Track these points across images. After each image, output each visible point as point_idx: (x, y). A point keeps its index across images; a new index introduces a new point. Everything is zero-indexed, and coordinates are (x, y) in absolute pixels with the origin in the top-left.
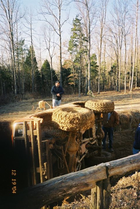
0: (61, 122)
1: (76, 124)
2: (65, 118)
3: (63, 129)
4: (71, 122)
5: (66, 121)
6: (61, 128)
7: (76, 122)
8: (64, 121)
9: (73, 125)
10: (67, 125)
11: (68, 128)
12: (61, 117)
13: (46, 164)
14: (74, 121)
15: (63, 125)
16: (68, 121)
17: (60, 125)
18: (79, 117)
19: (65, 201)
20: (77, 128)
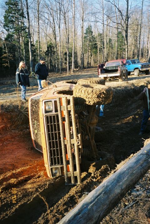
0: (88, 97)
1: (102, 98)
2: (92, 93)
3: (89, 104)
4: (98, 97)
5: (94, 96)
6: (87, 103)
7: (102, 96)
8: (91, 96)
9: (99, 99)
10: (94, 99)
11: (94, 102)
12: (88, 92)
13: (81, 136)
14: (100, 95)
15: (90, 100)
16: (95, 96)
17: (87, 100)
18: (105, 92)
19: (91, 167)
20: (102, 102)
